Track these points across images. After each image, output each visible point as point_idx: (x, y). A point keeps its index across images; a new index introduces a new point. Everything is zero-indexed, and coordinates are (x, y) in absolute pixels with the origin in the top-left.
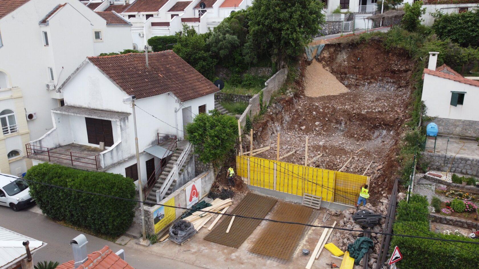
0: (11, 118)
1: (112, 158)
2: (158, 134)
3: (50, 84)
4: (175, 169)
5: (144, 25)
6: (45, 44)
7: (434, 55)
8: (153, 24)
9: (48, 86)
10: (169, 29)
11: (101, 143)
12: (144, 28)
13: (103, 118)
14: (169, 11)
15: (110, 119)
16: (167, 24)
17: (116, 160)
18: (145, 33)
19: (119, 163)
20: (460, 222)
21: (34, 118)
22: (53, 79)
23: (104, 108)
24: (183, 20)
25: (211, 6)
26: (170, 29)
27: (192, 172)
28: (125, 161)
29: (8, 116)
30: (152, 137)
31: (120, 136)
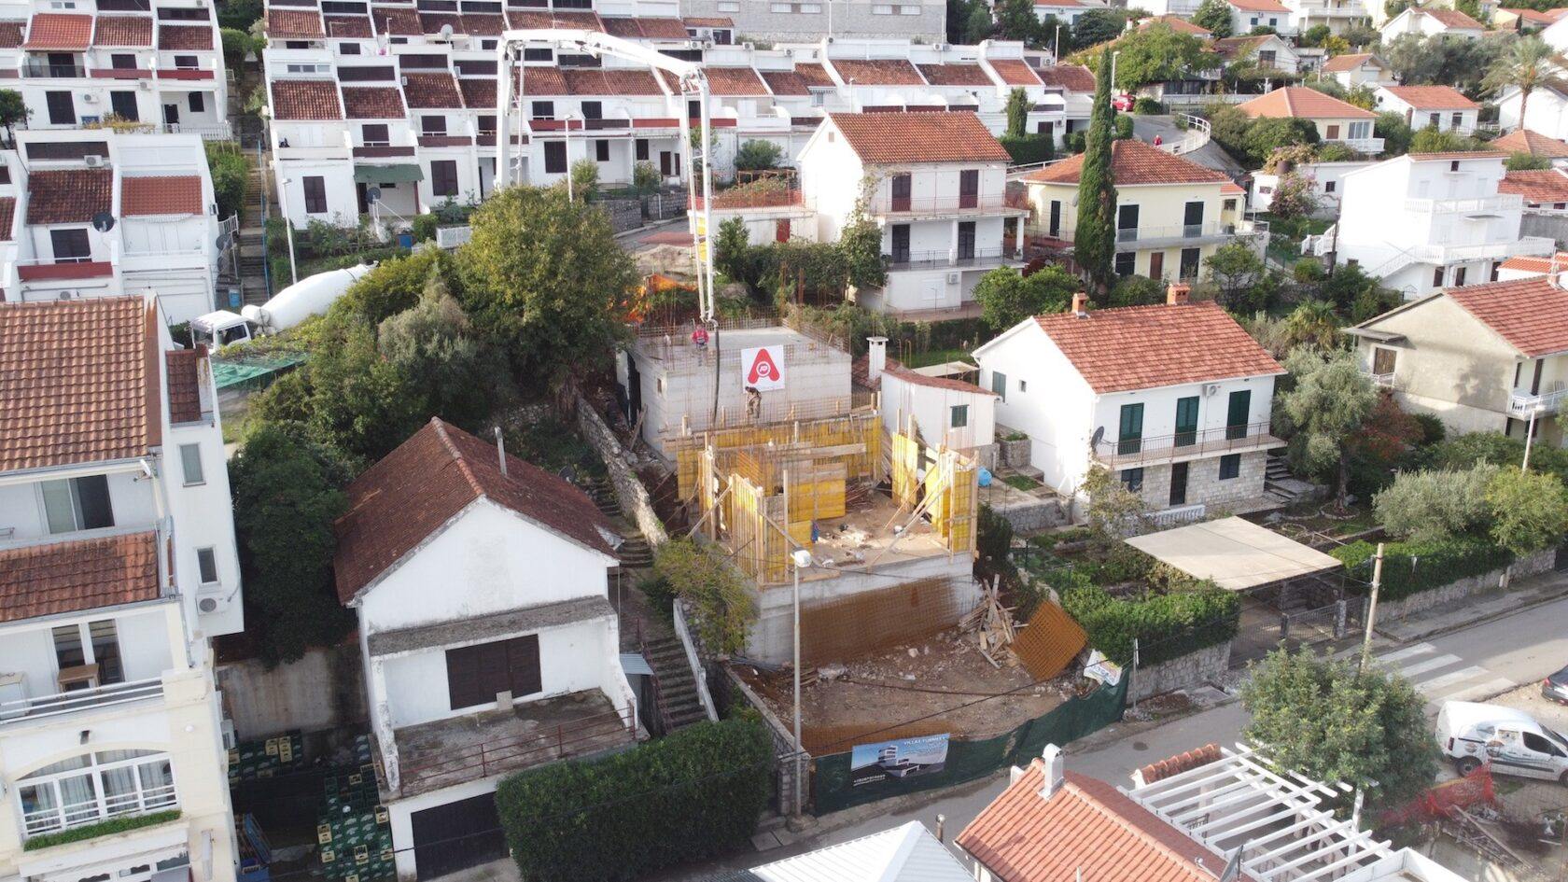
4: (701, 684)
7: (880, 343)
9: (207, 604)
11: (499, 695)
22: (209, 579)
23: (517, 603)
31: (616, 652)
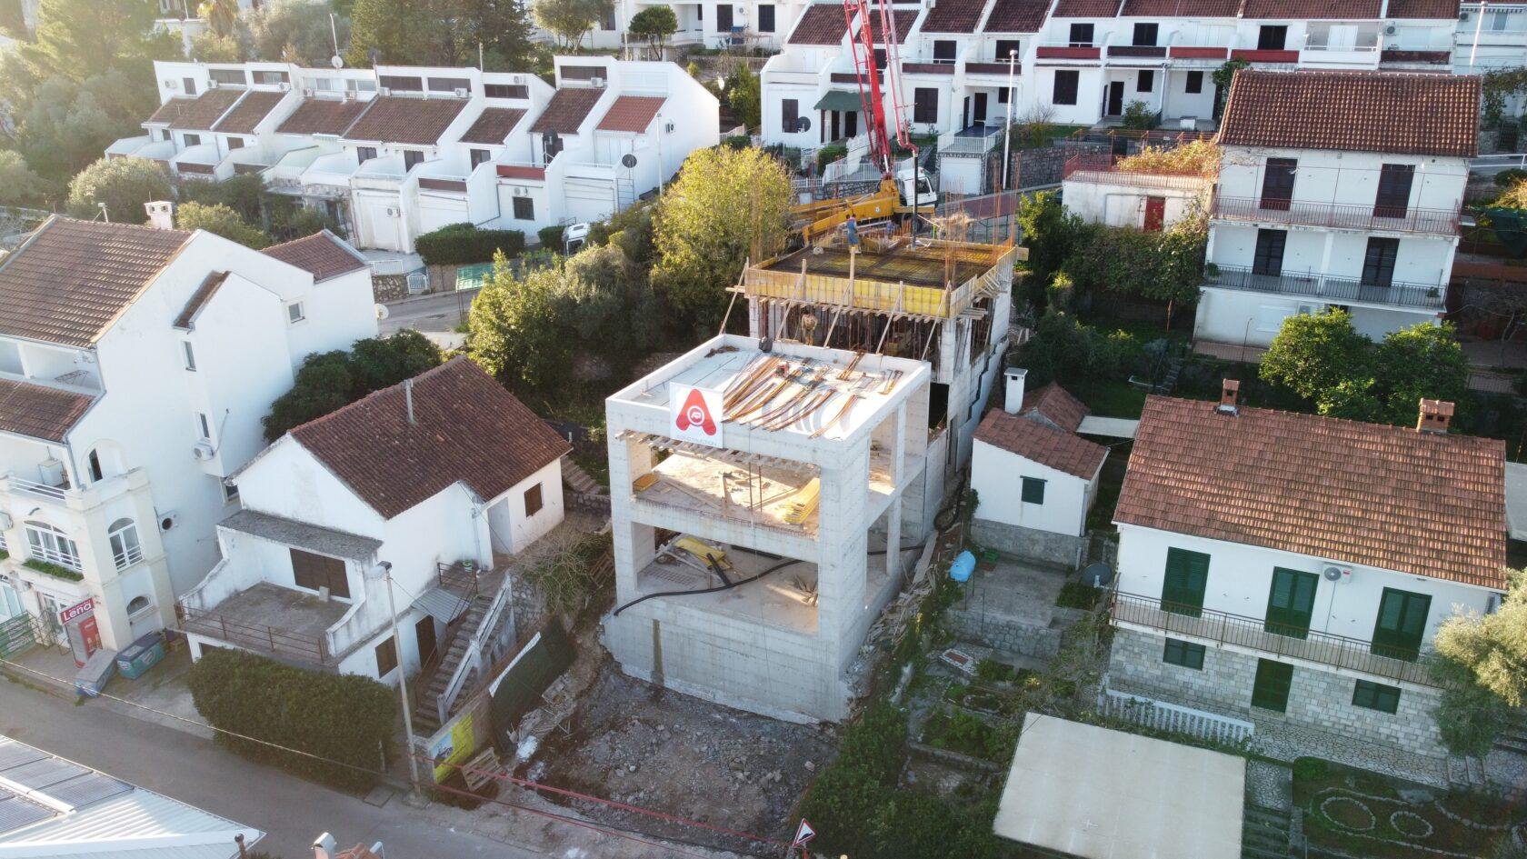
0: (130, 536)
1: (349, 635)
2: (439, 564)
3: (202, 449)
4: (474, 648)
5: (400, 188)
6: (188, 366)
7: (1015, 379)
8: (425, 183)
9: (198, 453)
10: (464, 200)
11: (321, 588)
12: (401, 196)
13: (326, 555)
14: (465, 139)
15: (342, 559)
16: (460, 186)
17: (356, 637)
18: (402, 210)
19: (363, 643)
20: (954, 759)
21: (174, 524)
22: (207, 434)
23: (328, 522)
24: (504, 172)
25: (572, 130)
26: (467, 198)
27: (509, 642)
28: (374, 636)
29: (124, 532)
30: (426, 573)
31: (363, 590)
